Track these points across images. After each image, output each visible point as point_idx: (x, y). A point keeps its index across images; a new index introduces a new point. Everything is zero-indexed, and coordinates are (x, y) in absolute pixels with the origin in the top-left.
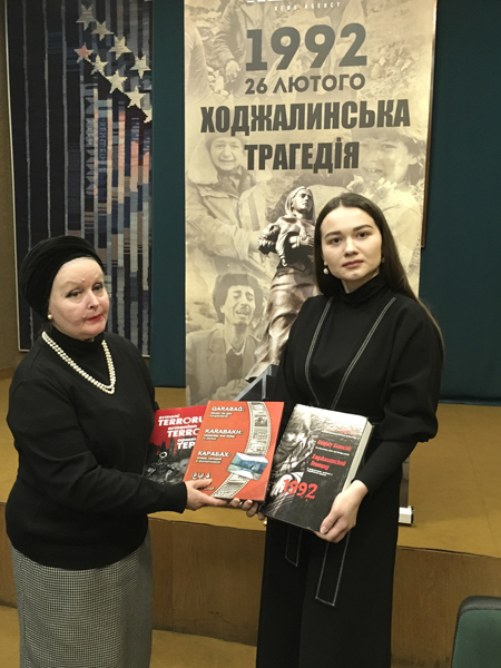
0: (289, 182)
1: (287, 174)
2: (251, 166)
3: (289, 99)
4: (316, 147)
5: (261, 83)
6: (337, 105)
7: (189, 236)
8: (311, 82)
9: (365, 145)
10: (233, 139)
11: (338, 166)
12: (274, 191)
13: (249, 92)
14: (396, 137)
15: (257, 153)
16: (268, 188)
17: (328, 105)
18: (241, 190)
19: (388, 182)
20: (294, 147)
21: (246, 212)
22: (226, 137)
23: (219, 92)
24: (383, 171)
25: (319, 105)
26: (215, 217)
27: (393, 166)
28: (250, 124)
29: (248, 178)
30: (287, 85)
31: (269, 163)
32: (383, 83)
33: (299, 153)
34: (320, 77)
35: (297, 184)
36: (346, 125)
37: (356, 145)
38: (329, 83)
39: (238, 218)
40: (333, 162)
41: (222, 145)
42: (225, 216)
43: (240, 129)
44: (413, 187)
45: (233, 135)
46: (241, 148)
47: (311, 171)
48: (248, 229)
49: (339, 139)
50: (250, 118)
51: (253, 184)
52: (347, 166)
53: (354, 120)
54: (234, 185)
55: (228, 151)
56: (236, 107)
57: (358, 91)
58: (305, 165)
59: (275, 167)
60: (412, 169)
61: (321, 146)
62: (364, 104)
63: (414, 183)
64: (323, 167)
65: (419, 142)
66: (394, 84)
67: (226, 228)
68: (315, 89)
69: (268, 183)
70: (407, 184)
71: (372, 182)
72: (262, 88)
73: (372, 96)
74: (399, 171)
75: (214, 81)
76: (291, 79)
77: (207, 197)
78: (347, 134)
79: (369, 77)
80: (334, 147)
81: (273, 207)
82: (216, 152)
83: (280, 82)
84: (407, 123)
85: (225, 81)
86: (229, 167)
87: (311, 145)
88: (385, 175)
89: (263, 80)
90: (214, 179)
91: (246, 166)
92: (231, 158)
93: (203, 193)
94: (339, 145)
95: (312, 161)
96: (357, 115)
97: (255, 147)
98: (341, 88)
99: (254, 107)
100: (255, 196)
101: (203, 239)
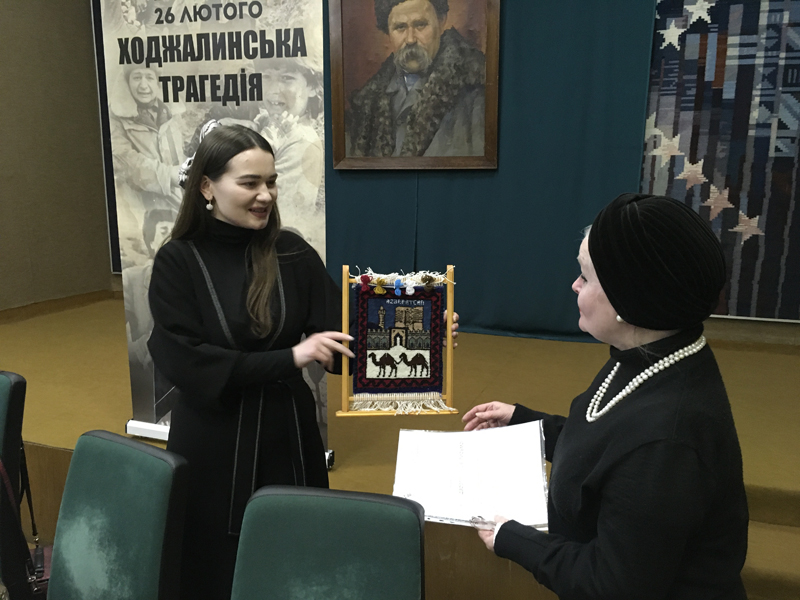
0: (201, 115)
1: (199, 107)
2: (166, 99)
3: (195, 28)
4: (223, 78)
5: (169, 13)
6: (238, 34)
7: (117, 170)
8: (214, 10)
9: (267, 77)
10: (148, 71)
11: (244, 99)
12: (188, 124)
13: (159, 22)
14: (295, 68)
15: (170, 84)
16: (183, 122)
17: (231, 34)
18: (159, 124)
19: (291, 116)
20: (203, 78)
21: (165, 146)
22: (141, 69)
23: (132, 23)
24: (285, 104)
25: (223, 35)
26: (138, 151)
27: (294, 98)
28: (162, 55)
29: (165, 111)
30: (192, 14)
31: (182, 95)
32: (279, 11)
33: (208, 84)
34: (221, 5)
35: (208, 117)
36: (249, 57)
37: (258, 76)
38: (230, 11)
39: (159, 152)
40: (240, 94)
41: (139, 77)
42: (147, 150)
43: (154, 61)
44: (314, 121)
45: (148, 66)
46: (156, 80)
47: (220, 103)
48: (168, 164)
49: (243, 70)
50: (162, 49)
51: (169, 117)
52: (252, 99)
53: (255, 50)
54: (152, 117)
55: (145, 83)
56: (149, 38)
57: (257, 20)
58: (215, 98)
59: (188, 100)
60: (312, 101)
61: (228, 77)
62: (263, 33)
63: (315, 117)
64: (231, 99)
65: (317, 73)
66: (289, 11)
67: (149, 162)
68: (218, 18)
69: (183, 116)
70: (308, 118)
71: (276, 116)
72: (170, 18)
73: (270, 25)
74: (300, 104)
75: (127, 12)
76: (195, 7)
77: (130, 130)
78: (250, 65)
79: (266, 4)
80: (239, 79)
81: (189, 141)
82: (135, 84)
83: (186, 11)
84: (304, 54)
85: (137, 11)
86: (146, 100)
87: (218, 77)
88: (288, 108)
89: (170, 9)
90: (134, 112)
91: (162, 98)
92: (148, 91)
93: (127, 127)
94: (243, 77)
95: (220, 93)
96: (257, 45)
97: (168, 79)
98: (241, 17)
99: (164, 38)
100: (172, 130)
101: (130, 174)
